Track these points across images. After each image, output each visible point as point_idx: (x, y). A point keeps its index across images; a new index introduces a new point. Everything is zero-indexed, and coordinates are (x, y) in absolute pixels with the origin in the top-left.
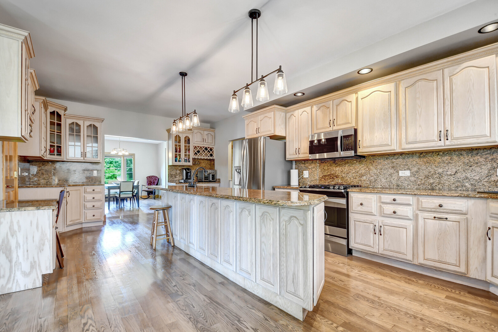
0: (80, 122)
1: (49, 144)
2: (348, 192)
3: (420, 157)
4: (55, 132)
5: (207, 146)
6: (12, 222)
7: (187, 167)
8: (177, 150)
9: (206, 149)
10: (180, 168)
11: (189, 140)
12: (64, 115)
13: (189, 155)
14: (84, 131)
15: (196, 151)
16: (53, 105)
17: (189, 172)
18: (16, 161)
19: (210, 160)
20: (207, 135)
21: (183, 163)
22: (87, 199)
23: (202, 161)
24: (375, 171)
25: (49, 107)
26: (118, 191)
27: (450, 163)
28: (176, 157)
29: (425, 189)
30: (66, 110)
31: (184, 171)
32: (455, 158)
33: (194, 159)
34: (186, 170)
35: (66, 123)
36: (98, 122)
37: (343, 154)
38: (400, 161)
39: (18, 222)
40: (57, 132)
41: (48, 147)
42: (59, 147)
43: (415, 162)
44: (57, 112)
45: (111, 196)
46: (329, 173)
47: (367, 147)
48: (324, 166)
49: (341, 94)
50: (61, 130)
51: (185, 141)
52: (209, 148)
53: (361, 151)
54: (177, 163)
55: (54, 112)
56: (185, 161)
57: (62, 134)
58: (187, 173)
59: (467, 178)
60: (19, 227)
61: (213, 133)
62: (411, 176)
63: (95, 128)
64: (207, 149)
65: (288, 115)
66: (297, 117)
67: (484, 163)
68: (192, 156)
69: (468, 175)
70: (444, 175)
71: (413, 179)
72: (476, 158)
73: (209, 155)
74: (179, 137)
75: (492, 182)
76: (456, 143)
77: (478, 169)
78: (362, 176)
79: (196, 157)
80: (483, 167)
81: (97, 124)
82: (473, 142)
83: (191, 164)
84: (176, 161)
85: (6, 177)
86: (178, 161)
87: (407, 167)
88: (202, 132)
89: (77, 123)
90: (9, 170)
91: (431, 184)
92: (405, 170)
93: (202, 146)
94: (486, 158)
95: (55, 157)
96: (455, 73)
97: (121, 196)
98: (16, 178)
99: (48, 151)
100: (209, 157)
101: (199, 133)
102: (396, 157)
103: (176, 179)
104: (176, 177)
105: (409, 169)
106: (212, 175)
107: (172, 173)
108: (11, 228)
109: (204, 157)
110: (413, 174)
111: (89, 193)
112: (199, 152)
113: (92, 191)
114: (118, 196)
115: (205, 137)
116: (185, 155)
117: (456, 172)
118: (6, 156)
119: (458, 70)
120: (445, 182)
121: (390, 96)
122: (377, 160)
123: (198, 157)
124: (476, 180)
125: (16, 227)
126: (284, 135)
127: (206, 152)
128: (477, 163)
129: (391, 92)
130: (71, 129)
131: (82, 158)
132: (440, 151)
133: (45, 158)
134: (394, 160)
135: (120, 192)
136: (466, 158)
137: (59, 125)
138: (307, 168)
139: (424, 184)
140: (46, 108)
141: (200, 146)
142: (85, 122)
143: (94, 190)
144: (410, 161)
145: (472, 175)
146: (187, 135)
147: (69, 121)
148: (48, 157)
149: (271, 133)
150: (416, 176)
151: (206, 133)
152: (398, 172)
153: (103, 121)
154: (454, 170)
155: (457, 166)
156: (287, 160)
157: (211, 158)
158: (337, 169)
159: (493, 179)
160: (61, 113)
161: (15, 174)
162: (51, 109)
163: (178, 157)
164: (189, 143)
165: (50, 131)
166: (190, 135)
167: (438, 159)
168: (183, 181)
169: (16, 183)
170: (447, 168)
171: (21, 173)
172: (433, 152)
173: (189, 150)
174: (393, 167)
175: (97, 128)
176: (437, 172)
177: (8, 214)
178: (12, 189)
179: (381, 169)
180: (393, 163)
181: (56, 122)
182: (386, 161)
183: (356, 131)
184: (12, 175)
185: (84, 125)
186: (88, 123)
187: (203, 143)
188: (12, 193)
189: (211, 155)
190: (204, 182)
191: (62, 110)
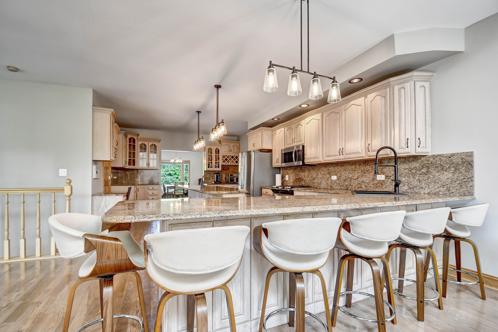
0: (146, 143)
1: (128, 158)
2: (293, 191)
3: (341, 166)
4: (131, 150)
5: (233, 155)
6: (106, 201)
7: (217, 172)
8: (210, 159)
9: (232, 157)
10: (213, 173)
11: (218, 151)
12: (137, 139)
13: (219, 163)
14: (148, 148)
15: (224, 159)
16: (130, 134)
17: (218, 176)
18: (110, 170)
19: (235, 166)
20: (233, 146)
21: (214, 169)
22: (149, 194)
23: (230, 167)
24: (320, 175)
25: (128, 135)
26: (173, 190)
27: (355, 170)
28: (209, 164)
29: (344, 190)
30: (138, 135)
31: (215, 175)
32: (357, 167)
33: (222, 166)
34: (216, 174)
35: (138, 144)
36: (157, 142)
37: (296, 163)
38: (332, 169)
39: (108, 201)
40: (133, 151)
41: (128, 161)
42: (134, 161)
43: (339, 170)
44: (133, 138)
45: (169, 193)
46: (298, 177)
47: (311, 158)
48: (296, 172)
49: (298, 120)
50: (135, 149)
51: (216, 152)
52: (235, 156)
53: (307, 161)
54: (210, 169)
55: (131, 138)
56: (216, 167)
57: (136, 152)
58: (217, 177)
59: (363, 181)
60: (109, 203)
61: (238, 145)
62: (337, 180)
63: (155, 146)
64: (234, 157)
65: (274, 133)
66: (277, 135)
67: (371, 171)
68: (221, 163)
69: (364, 179)
70: (352, 179)
71: (338, 182)
72: (367, 167)
73: (235, 162)
74: (211, 149)
75: (375, 185)
76: (347, 157)
77: (368, 175)
78: (314, 179)
79: (224, 164)
80: (371, 174)
81: (156, 144)
82: (353, 157)
83: (220, 169)
84: (209, 167)
85: (105, 179)
86: (210, 167)
87: (335, 173)
88: (229, 144)
89: (144, 144)
90: (106, 175)
91: (347, 186)
92: (334, 175)
93: (229, 155)
94: (372, 167)
95: (132, 167)
96: (347, 108)
97: (176, 194)
98: (110, 180)
99: (128, 163)
100: (235, 163)
101: (226, 145)
102: (330, 166)
103: (209, 181)
104: (209, 180)
105: (336, 175)
106: (237, 178)
107: (207, 176)
108: (105, 204)
109: (231, 164)
110: (338, 179)
111: (151, 190)
112: (226, 160)
113: (152, 189)
114: (173, 193)
115: (232, 148)
116: (216, 163)
117: (358, 177)
118: (105, 167)
119: (348, 107)
120: (353, 184)
121: (319, 122)
122: (321, 168)
123: (226, 164)
124: (367, 183)
125: (107, 204)
126: (271, 148)
127: (233, 159)
128: (368, 171)
129: (319, 120)
130: (141, 147)
131: (147, 167)
132: (350, 162)
133: (126, 168)
134: (329, 168)
135: (175, 190)
136: (363, 168)
137: (134, 146)
138: (287, 174)
139: (343, 185)
140: (126, 137)
141: (228, 155)
142: (149, 143)
143: (153, 188)
144: (337, 169)
145: (365, 180)
146: (217, 147)
147: (140, 143)
148: (128, 167)
149: (260, 148)
150: (340, 180)
151: (232, 144)
152: (331, 177)
153: (160, 141)
154: (357, 176)
155: (359, 173)
156: (273, 167)
157: (237, 164)
158: (303, 174)
159: (375, 182)
160: (135, 138)
161: (110, 178)
162: (129, 136)
163: (211, 164)
164: (218, 153)
165: (129, 150)
166: (220, 147)
167: (350, 167)
168: (213, 183)
169: (110, 183)
170: (354, 174)
171: (113, 177)
172: (347, 162)
173: (219, 159)
174: (329, 173)
175: (156, 146)
176: (349, 177)
177: (104, 197)
178: (108, 186)
179: (323, 174)
180: (329, 170)
181: (132, 144)
182: (326, 168)
183: (303, 147)
184: (108, 178)
185: (148, 144)
186: (150, 143)
187: (230, 153)
188: (107, 188)
189: (237, 162)
190: (230, 183)
191: (136, 136)
